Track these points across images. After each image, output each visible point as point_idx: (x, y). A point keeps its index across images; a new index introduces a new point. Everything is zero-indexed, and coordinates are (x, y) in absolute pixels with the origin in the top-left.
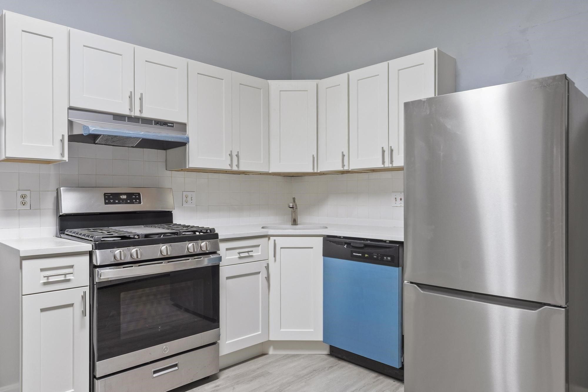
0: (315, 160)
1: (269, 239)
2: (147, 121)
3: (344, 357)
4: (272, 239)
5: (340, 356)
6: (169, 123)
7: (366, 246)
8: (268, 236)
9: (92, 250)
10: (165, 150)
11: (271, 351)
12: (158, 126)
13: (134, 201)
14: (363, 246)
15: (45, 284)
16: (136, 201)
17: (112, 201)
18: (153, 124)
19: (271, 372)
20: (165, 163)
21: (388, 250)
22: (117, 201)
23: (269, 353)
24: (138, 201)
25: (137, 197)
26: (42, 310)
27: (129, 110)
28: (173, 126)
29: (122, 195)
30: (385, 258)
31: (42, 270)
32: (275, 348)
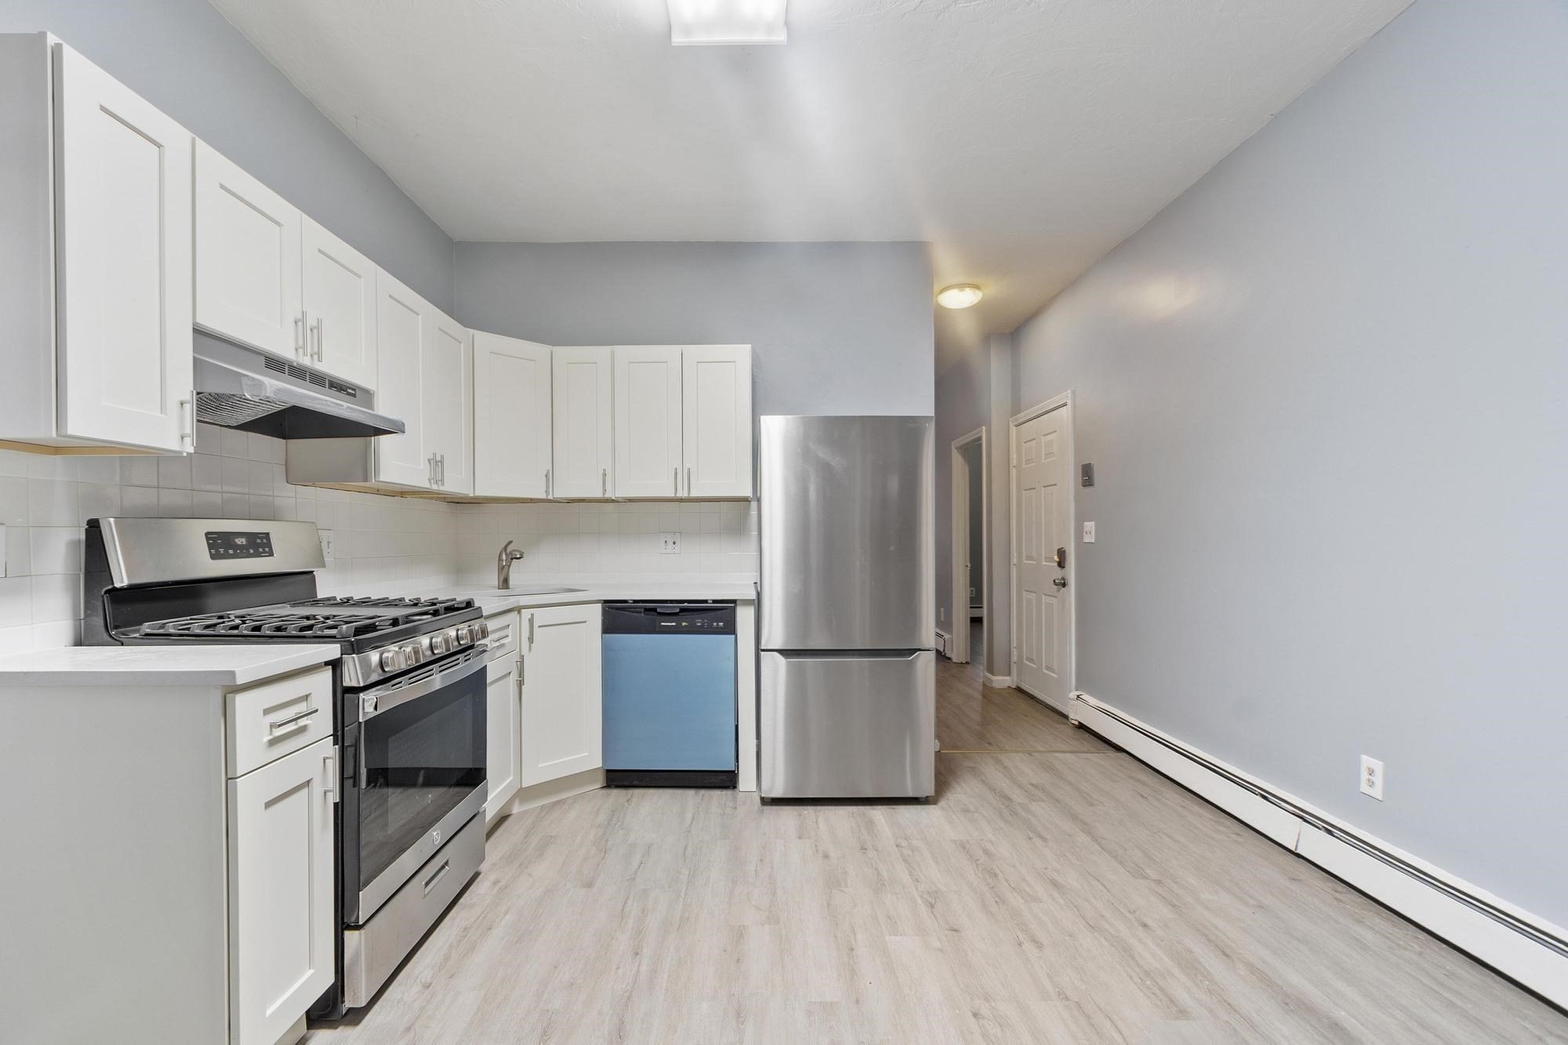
0: (549, 477)
1: (519, 612)
2: (318, 379)
3: (635, 783)
4: (526, 613)
5: (626, 783)
6: (350, 388)
7: (683, 610)
8: (519, 609)
9: (339, 656)
10: (284, 439)
11: (516, 809)
12: (333, 392)
13: (261, 550)
14: (678, 610)
15: (273, 742)
16: (264, 552)
17: (222, 551)
18: (327, 386)
19: (553, 834)
20: (284, 467)
21: (719, 612)
22: (231, 552)
23: (513, 812)
24: (267, 549)
25: (265, 541)
26: (269, 805)
27: (295, 351)
28: (354, 396)
29: (237, 538)
30: (715, 624)
31: (267, 712)
32: (522, 802)
